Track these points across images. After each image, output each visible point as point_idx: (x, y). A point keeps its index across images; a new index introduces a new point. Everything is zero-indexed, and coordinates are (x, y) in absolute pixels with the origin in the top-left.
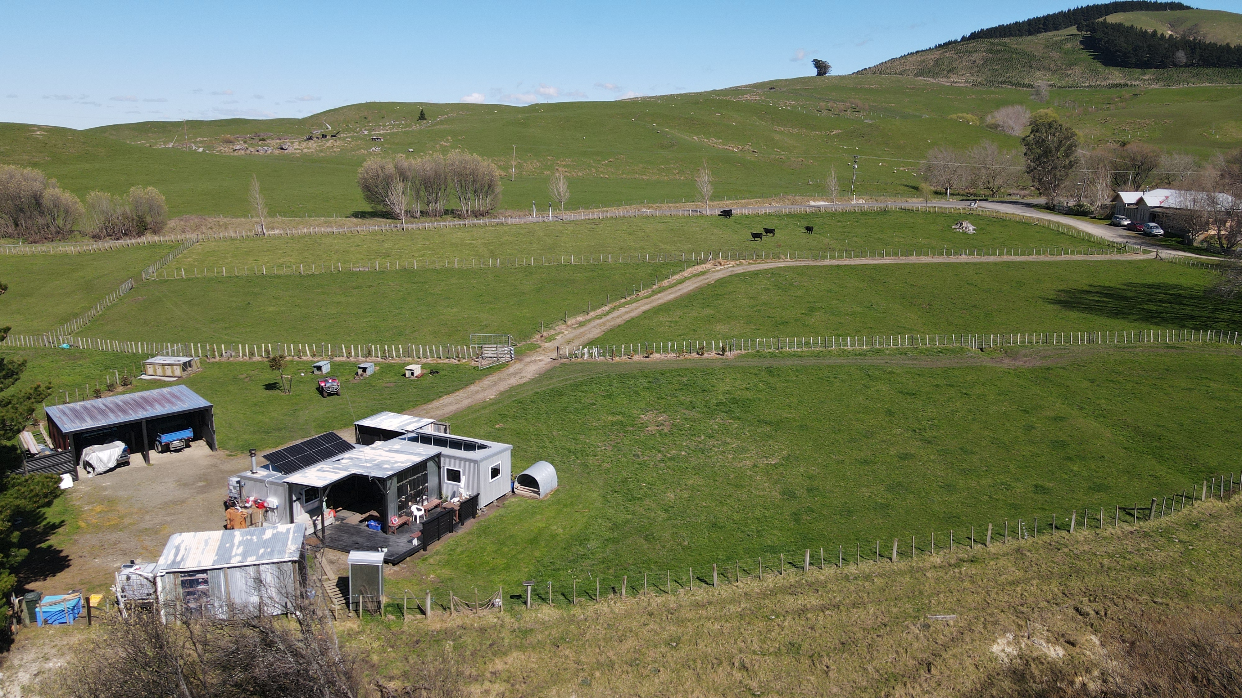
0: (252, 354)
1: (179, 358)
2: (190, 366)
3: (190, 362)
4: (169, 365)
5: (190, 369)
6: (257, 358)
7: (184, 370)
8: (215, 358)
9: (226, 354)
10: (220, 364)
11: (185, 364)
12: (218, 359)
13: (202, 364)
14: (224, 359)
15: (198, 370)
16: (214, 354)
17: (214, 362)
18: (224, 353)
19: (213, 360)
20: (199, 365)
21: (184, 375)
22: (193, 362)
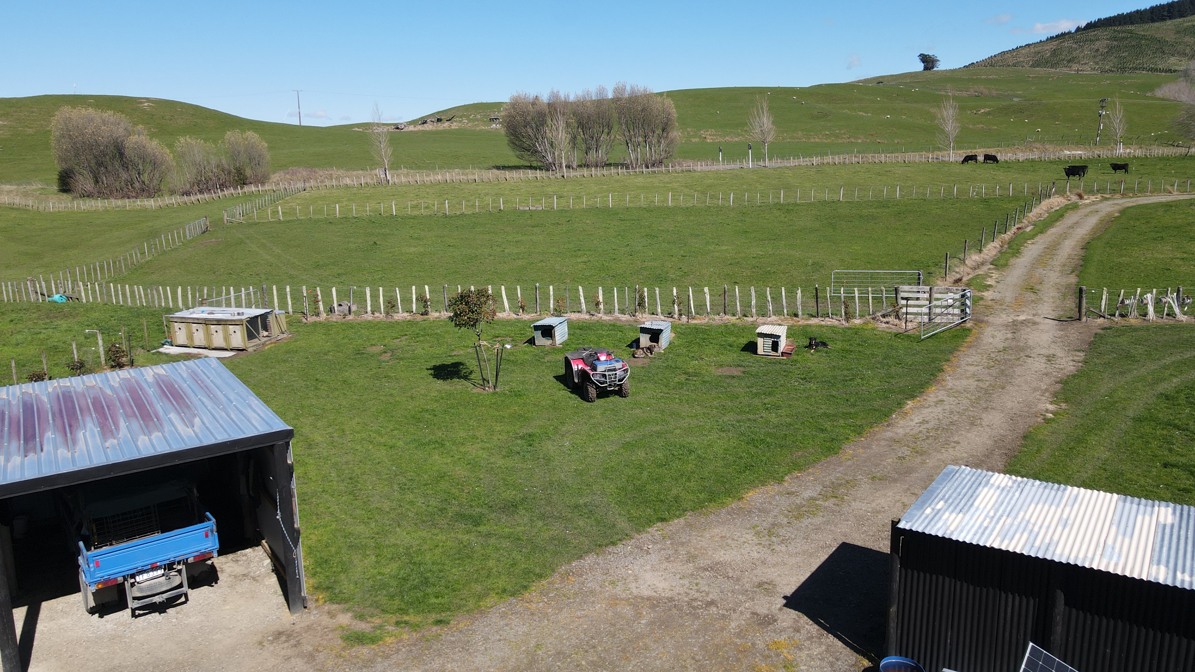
0: (391, 305)
1: (241, 310)
2: (266, 328)
3: (264, 317)
4: (219, 322)
5: (265, 333)
6: (401, 315)
7: (251, 336)
8: (318, 315)
9: (340, 308)
10: (327, 326)
11: (253, 321)
12: (323, 316)
13: (290, 324)
14: (335, 318)
15: (282, 336)
16: (317, 308)
17: (315, 324)
18: (335, 305)
19: (312, 319)
20: (284, 327)
21: (251, 345)
22: (271, 319)
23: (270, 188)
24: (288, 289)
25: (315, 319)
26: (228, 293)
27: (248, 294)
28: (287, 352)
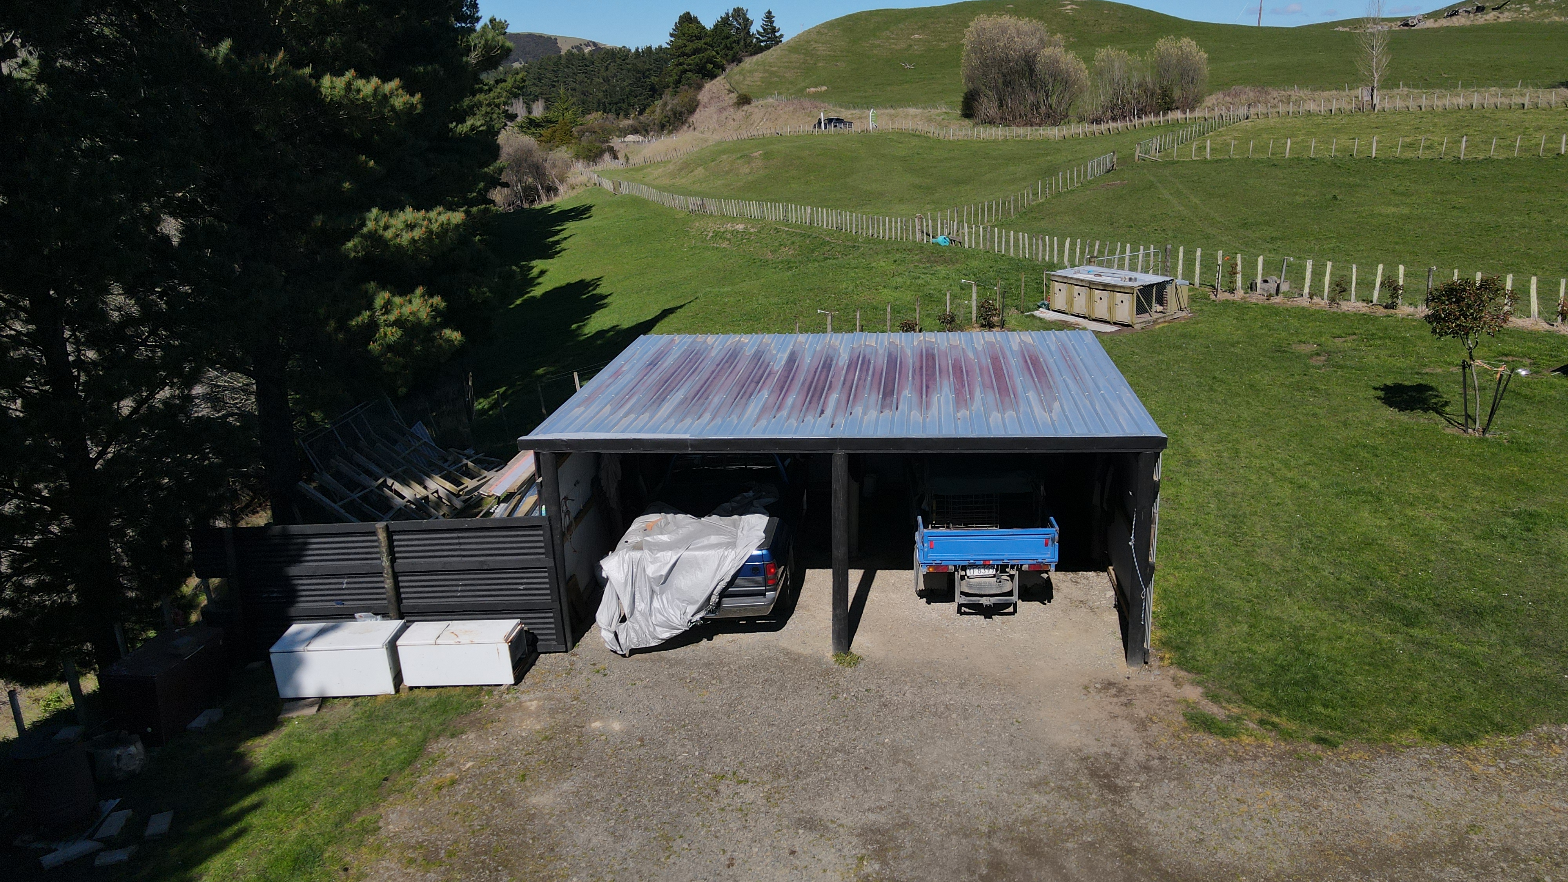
0: (1340, 290)
1: (1134, 275)
2: (1161, 301)
3: (1161, 286)
4: (1105, 287)
5: (1159, 308)
6: (1352, 305)
7: (1141, 309)
8: (1232, 291)
9: (1265, 285)
10: (1242, 308)
11: (1146, 290)
12: (1240, 294)
13: (1192, 299)
14: (1255, 298)
15: (1180, 314)
16: (1233, 282)
17: (1226, 304)
18: (1259, 280)
19: (1223, 296)
20: (1185, 302)
21: (1139, 321)
22: (1170, 290)
23: (1201, 115)
24: (1199, 253)
25: (1227, 296)
26: (1123, 251)
27: (1148, 255)
28: (1183, 336)
